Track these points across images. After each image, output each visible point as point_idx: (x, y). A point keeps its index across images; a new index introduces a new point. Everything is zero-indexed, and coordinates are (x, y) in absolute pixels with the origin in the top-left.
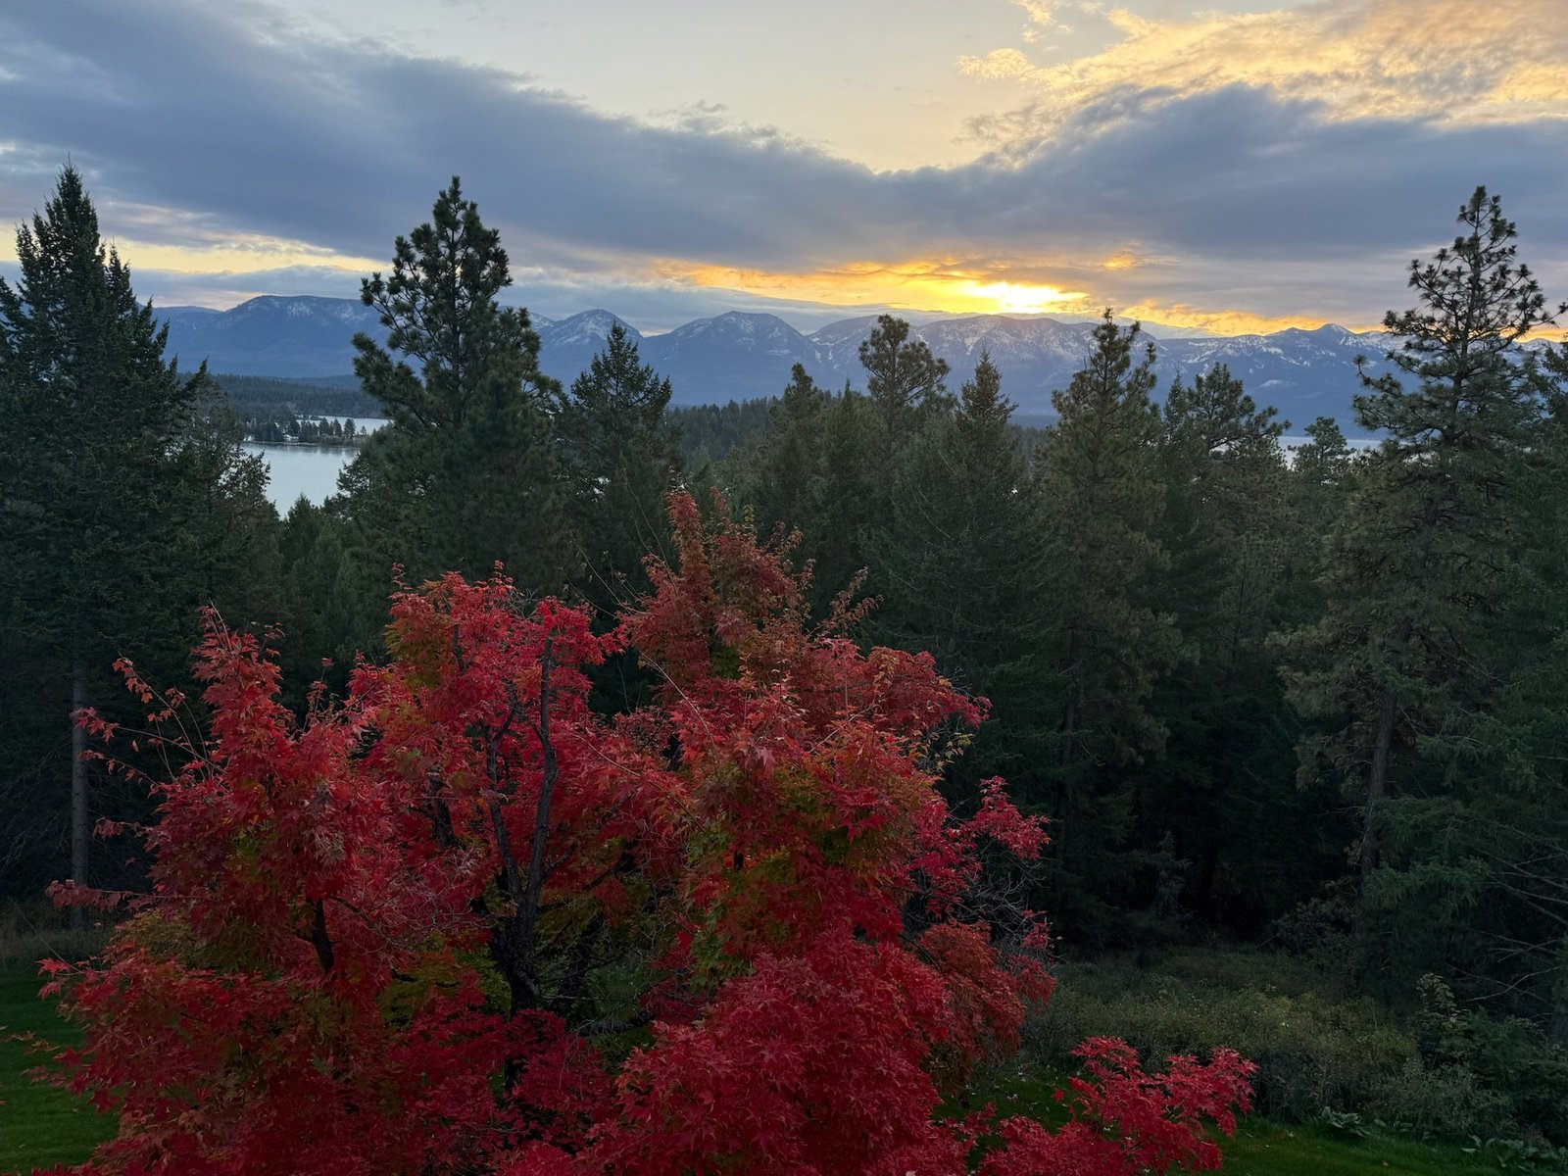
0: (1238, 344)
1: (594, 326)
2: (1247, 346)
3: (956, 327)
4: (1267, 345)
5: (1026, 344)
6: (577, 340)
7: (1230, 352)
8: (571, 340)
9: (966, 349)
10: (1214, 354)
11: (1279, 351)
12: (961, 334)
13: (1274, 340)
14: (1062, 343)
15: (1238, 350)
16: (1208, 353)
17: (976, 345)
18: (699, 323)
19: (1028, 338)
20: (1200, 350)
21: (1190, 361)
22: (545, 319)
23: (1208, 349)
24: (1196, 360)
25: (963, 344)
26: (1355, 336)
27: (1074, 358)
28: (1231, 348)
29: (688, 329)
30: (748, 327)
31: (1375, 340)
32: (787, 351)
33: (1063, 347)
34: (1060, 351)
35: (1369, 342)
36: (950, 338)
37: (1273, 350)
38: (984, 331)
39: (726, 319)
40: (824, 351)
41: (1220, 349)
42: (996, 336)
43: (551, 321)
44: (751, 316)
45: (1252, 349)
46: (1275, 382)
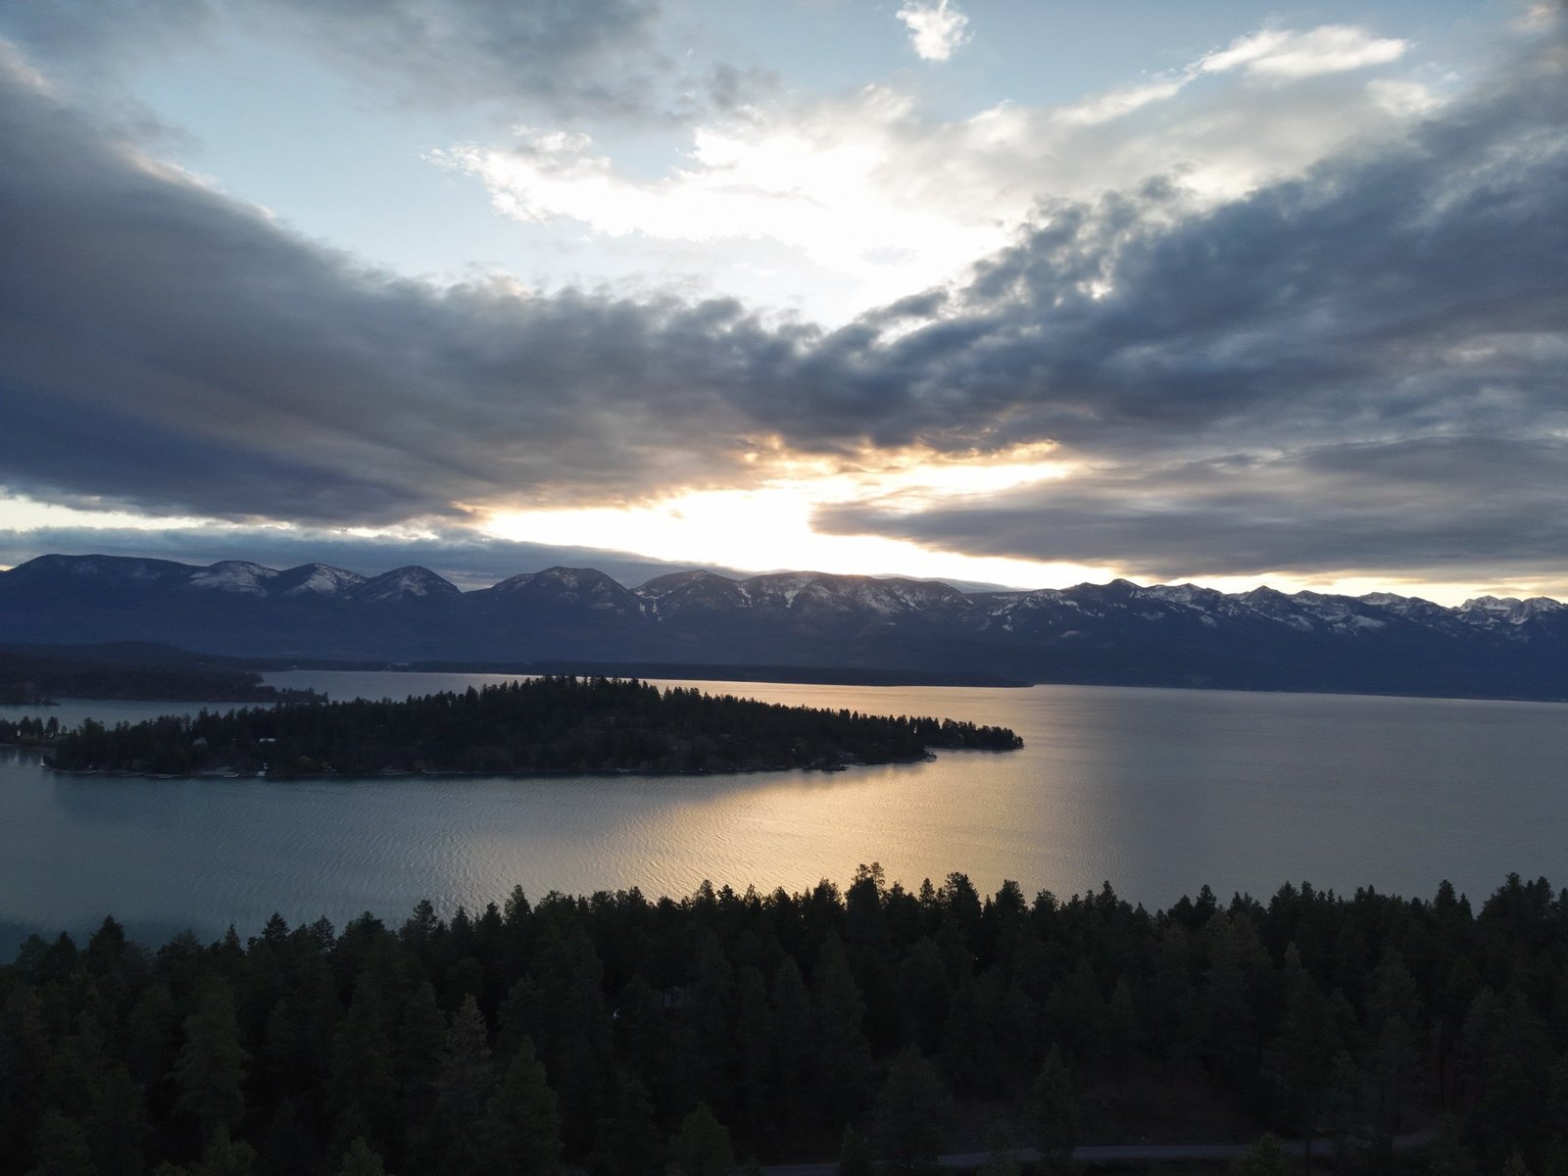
0: (1037, 597)
1: (408, 583)
2: (1046, 600)
3: (776, 581)
4: (1064, 599)
5: (843, 598)
6: (390, 597)
7: (1030, 605)
8: (384, 596)
9: (785, 601)
10: (1015, 607)
11: (1075, 604)
12: (781, 588)
13: (1070, 593)
14: (876, 597)
15: (1037, 603)
16: (1010, 606)
17: (795, 598)
18: (521, 578)
19: (843, 592)
20: (1003, 603)
21: (994, 614)
22: (356, 576)
23: (1010, 602)
24: (999, 612)
25: (784, 598)
26: (1143, 589)
27: (887, 610)
28: (1030, 601)
29: (510, 583)
30: (571, 581)
31: (1162, 593)
32: (610, 604)
33: (877, 600)
34: (874, 604)
35: (1156, 594)
36: (771, 591)
37: (1069, 603)
38: (803, 585)
39: (549, 574)
40: (648, 603)
41: (1020, 602)
42: (814, 591)
43: (362, 578)
44: (575, 571)
45: (1049, 602)
46: (1073, 632)
